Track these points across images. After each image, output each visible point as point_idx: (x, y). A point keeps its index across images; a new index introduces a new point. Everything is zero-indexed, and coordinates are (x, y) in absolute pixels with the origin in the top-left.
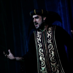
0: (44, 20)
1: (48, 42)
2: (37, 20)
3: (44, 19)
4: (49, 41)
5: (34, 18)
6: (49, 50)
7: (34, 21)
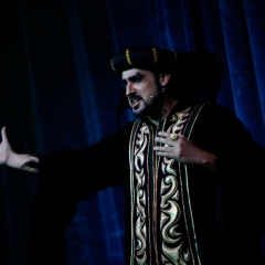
0: (164, 84)
1: (163, 167)
2: (139, 87)
3: (165, 82)
4: (166, 165)
5: (125, 82)
6: (163, 198)
7: (127, 93)
